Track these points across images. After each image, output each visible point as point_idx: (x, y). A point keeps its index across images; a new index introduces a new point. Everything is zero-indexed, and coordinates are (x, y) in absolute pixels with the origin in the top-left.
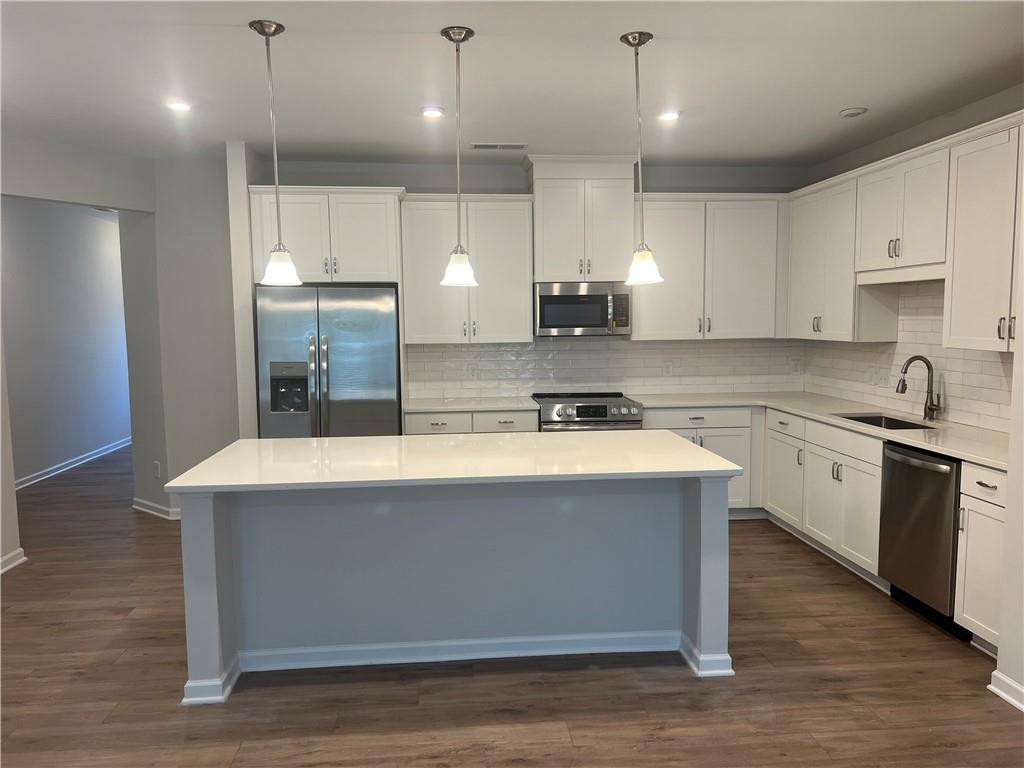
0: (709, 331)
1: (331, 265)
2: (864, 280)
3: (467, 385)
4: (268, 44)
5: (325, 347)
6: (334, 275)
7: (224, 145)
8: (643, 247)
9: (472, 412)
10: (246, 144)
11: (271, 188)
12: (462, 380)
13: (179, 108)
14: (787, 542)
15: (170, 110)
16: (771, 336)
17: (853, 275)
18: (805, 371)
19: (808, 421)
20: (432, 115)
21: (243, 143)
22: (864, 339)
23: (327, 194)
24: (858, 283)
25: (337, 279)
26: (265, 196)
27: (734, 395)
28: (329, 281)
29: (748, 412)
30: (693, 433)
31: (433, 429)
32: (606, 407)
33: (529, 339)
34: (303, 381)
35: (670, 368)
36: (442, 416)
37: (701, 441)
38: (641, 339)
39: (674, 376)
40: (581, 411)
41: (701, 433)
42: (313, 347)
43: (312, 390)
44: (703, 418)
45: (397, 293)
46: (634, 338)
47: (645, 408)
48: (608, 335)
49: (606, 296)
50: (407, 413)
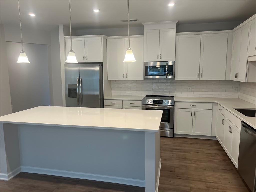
0: (201, 77)
1: (85, 58)
2: (251, 60)
3: (128, 92)
5: (81, 80)
6: (86, 61)
7: (59, 26)
8: (129, 49)
9: (123, 100)
10: (64, 25)
11: (70, 37)
12: (126, 91)
13: (32, 15)
14: (219, 150)
15: (30, 16)
16: (224, 79)
17: (247, 58)
18: (239, 91)
19: (226, 110)
20: (96, 11)
21: (63, 25)
22: (250, 82)
23: (84, 38)
24: (249, 61)
25: (87, 62)
26: (68, 39)
27: (213, 99)
28: (85, 62)
29: (212, 104)
30: (192, 110)
31: (112, 104)
32: (162, 101)
33: (143, 79)
34: (76, 89)
35: (191, 89)
36: (114, 101)
37: (194, 113)
38: (178, 79)
39: (192, 91)
40: (154, 102)
41: (195, 111)
42: (78, 80)
43: (77, 92)
44: (195, 106)
45: (102, 65)
46: (176, 79)
47: (176, 102)
48: (167, 78)
49: (166, 66)
50: (105, 100)
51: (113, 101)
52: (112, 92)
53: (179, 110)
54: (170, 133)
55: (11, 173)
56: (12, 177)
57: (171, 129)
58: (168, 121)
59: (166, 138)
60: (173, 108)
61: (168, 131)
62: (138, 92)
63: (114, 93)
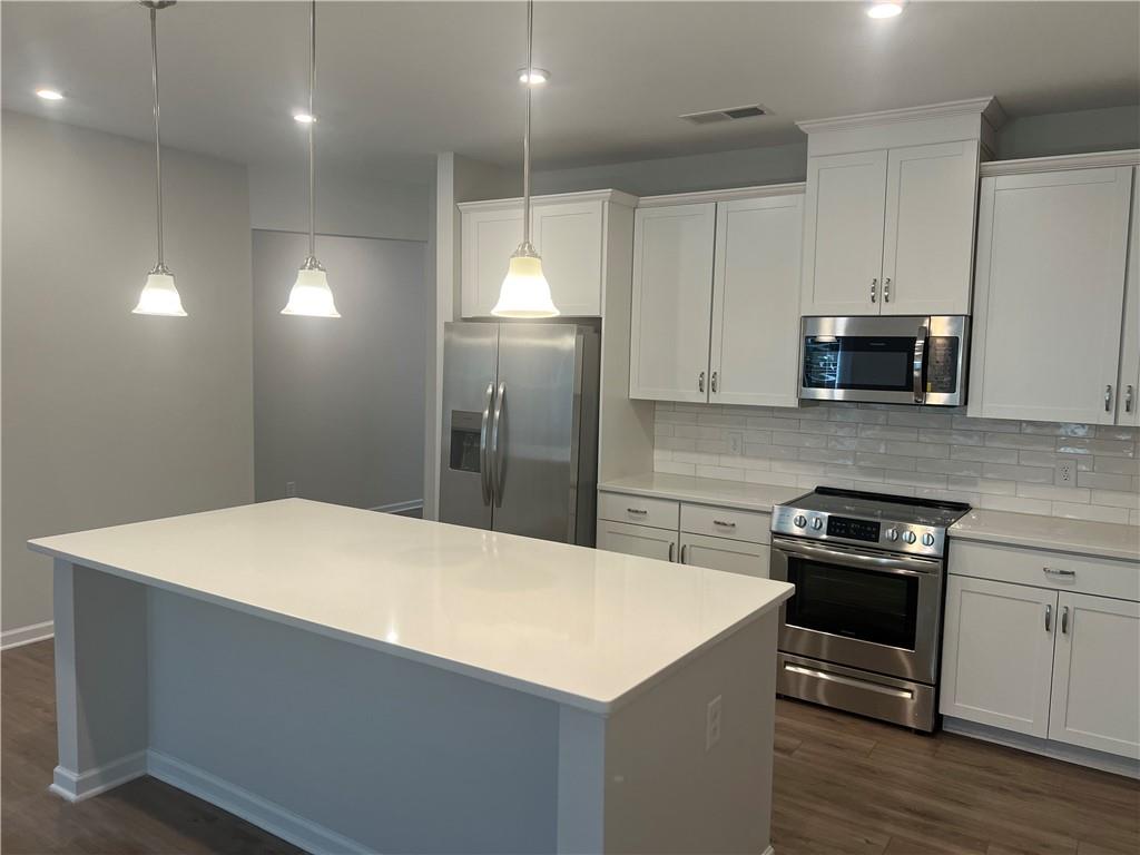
0: (1128, 410)
3: (726, 461)
4: (153, 17)
5: (501, 390)
9: (680, 502)
10: (455, 154)
12: (720, 454)
13: (304, 119)
15: (294, 121)
20: (534, 80)
26: (472, 213)
30: (1050, 598)
31: (631, 518)
32: (878, 525)
33: (794, 403)
34: (478, 434)
35: (1072, 473)
36: (642, 501)
37: (1065, 616)
38: (987, 415)
39: (1077, 486)
40: (835, 526)
41: (1067, 600)
42: (490, 390)
43: (483, 445)
44: (1073, 573)
45: (598, 331)
46: (972, 412)
47: (954, 538)
48: (918, 404)
49: (914, 339)
50: (601, 491)
51: (635, 499)
52: (658, 455)
53: (974, 584)
54: (917, 708)
55: (93, 772)
56: (99, 789)
57: (918, 687)
58: (908, 642)
59: (888, 731)
60: (934, 571)
61: (908, 695)
62: (777, 465)
63: (665, 461)
